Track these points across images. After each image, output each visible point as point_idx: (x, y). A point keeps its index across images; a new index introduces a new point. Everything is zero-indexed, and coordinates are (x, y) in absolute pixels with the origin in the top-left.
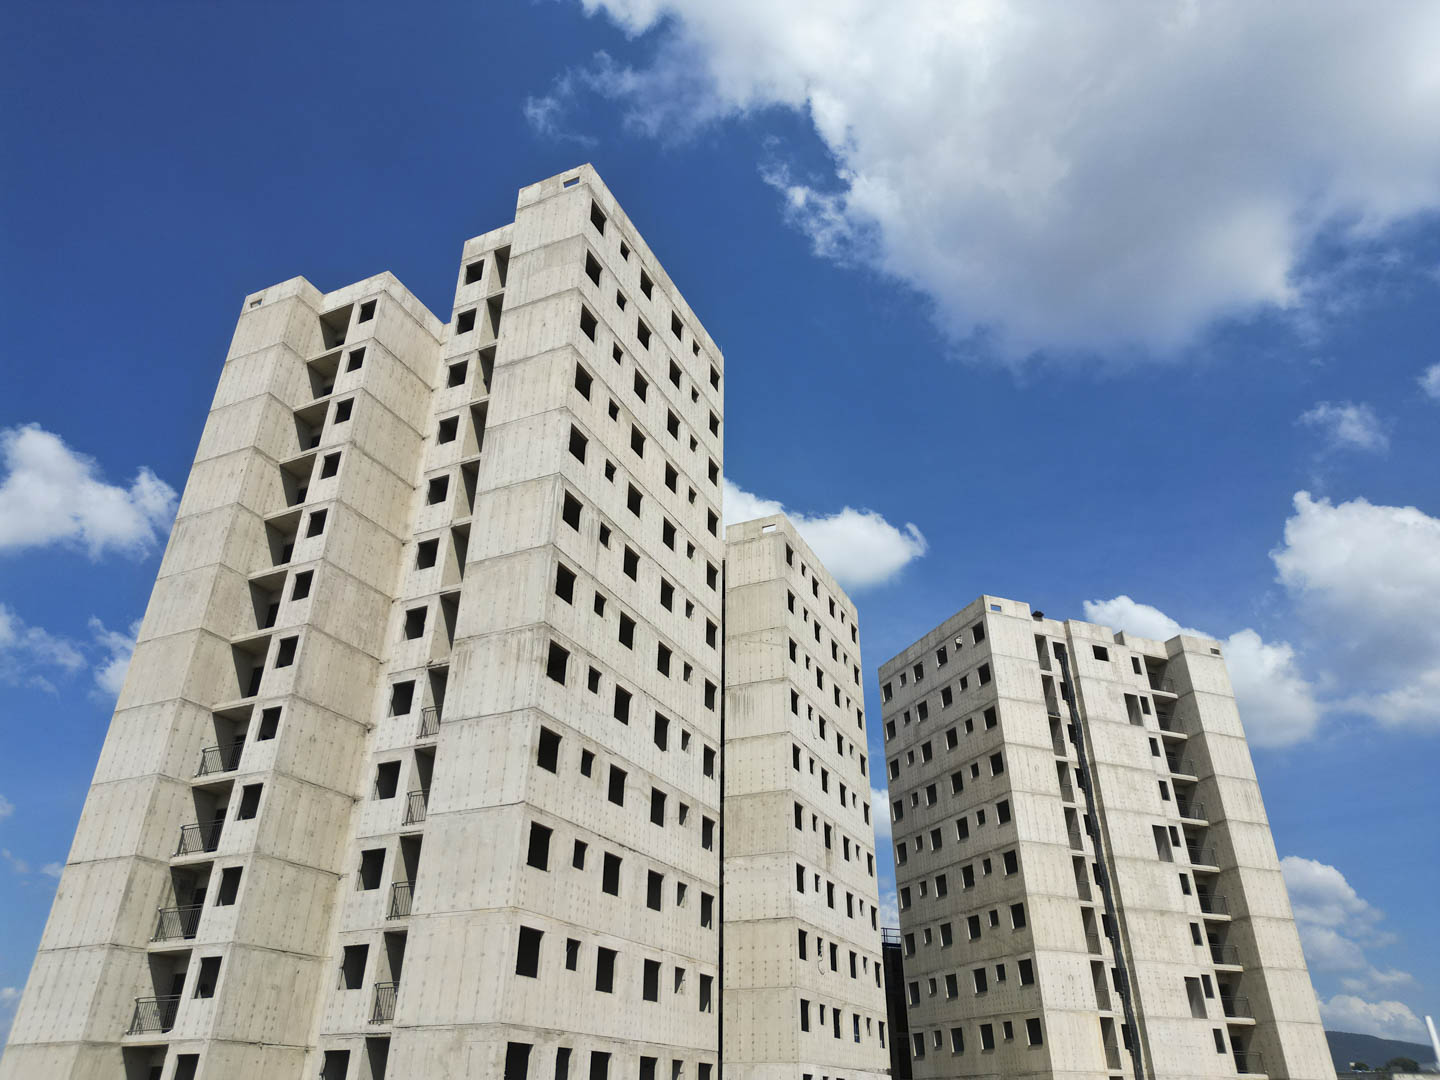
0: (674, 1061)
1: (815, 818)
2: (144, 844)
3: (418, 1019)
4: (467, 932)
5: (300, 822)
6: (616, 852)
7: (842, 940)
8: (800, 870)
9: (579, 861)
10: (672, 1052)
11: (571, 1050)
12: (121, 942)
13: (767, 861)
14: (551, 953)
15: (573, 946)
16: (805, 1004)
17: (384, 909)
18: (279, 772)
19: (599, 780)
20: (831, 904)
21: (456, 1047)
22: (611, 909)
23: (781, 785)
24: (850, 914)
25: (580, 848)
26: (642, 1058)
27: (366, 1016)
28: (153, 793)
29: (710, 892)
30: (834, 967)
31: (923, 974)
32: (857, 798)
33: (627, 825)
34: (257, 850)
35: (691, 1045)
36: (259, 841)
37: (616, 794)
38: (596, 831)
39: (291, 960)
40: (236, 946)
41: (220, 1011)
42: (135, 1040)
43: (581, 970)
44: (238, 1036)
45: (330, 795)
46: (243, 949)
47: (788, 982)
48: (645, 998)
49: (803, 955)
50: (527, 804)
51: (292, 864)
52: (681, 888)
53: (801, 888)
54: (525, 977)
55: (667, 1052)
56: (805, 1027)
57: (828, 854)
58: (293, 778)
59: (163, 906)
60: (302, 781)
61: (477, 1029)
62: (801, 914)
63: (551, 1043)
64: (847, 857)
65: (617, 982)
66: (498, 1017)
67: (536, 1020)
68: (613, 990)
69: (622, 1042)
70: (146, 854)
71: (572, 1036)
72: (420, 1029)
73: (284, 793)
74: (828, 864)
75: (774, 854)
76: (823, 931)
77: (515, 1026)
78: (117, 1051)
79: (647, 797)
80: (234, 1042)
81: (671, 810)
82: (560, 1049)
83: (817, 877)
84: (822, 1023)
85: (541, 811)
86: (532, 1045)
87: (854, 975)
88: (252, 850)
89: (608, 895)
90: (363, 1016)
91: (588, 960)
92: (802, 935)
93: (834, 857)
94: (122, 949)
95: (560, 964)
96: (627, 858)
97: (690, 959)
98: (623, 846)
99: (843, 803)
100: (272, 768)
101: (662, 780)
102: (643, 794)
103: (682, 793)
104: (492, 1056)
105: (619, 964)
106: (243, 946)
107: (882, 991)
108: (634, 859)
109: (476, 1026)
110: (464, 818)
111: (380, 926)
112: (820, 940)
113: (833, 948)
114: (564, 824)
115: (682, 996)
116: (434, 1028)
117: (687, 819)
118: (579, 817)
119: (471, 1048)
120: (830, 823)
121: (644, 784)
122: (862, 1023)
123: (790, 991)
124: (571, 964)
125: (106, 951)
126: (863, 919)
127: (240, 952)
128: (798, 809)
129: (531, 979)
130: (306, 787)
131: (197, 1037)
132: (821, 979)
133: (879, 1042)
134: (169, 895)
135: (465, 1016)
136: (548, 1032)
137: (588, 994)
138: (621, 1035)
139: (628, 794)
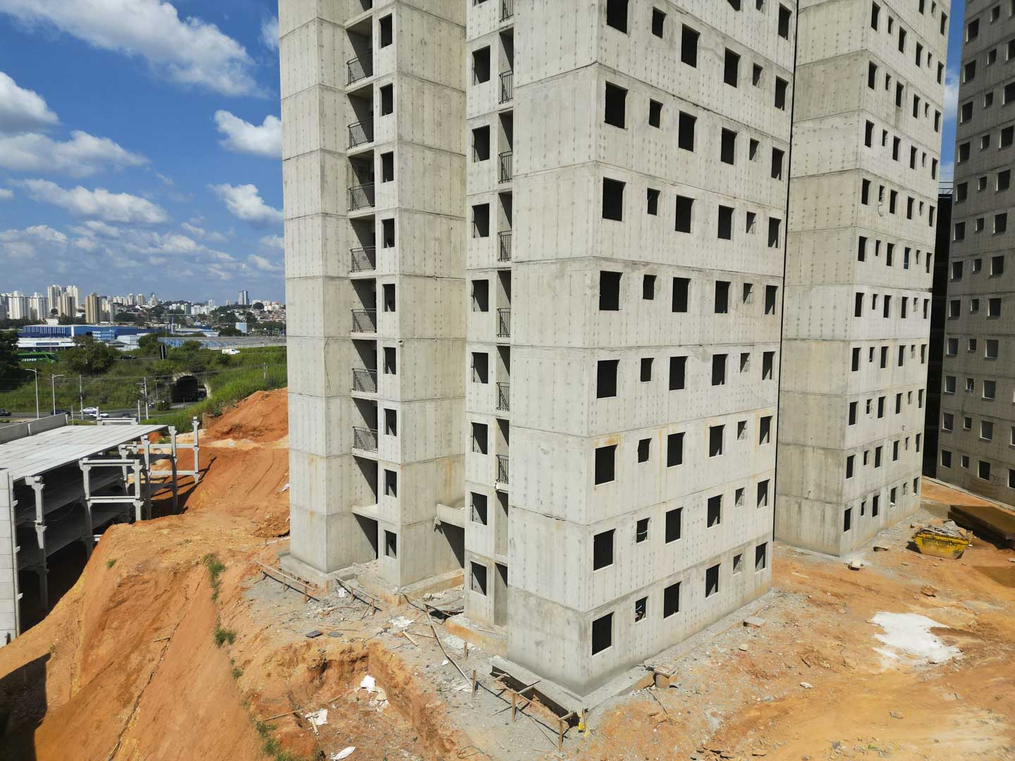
0: (745, 285)
1: (888, 78)
2: (324, 140)
3: (529, 256)
4: (559, 185)
5: (428, 114)
6: (691, 111)
7: (902, 188)
8: (869, 126)
9: (655, 119)
10: (743, 277)
11: (656, 276)
12: (329, 211)
13: (838, 121)
14: (633, 201)
15: (653, 195)
16: (863, 241)
17: (496, 175)
18: (402, 73)
19: (672, 41)
20: (895, 157)
21: (561, 275)
22: (687, 162)
23: (857, 46)
24: (912, 166)
25: (655, 108)
26: (717, 282)
27: (495, 255)
28: (319, 100)
29: (781, 148)
30: (892, 210)
31: (972, 215)
32: (933, 58)
33: (701, 86)
34: (400, 138)
35: (760, 272)
36: (400, 132)
37: (689, 54)
38: (670, 91)
39: (444, 221)
40: (401, 210)
41: (402, 256)
42: (357, 275)
43: (662, 215)
44: (418, 272)
45: (447, 91)
46: (408, 213)
47: (849, 223)
48: (719, 237)
49: (865, 201)
50: (601, 64)
51: (430, 148)
52: (754, 144)
53: (868, 143)
54: (612, 221)
55: (739, 278)
56: (861, 257)
57: (898, 111)
58: (415, 77)
59: (350, 186)
60: (422, 80)
61: (574, 261)
62: (865, 166)
63: (637, 271)
64: (915, 115)
65: (694, 225)
66: (590, 253)
67: (622, 254)
68: (691, 231)
69: (700, 270)
70: (328, 148)
71: (655, 266)
72: (531, 263)
73: (410, 90)
74: (897, 121)
75: (845, 114)
76: (886, 180)
77: (606, 259)
78: (348, 282)
79: (720, 58)
80: (416, 276)
81: (744, 70)
82: (645, 276)
83: (885, 133)
84: (877, 254)
85: (615, 72)
86: (622, 273)
87: (909, 216)
88: (396, 138)
89: (684, 151)
90: (493, 256)
91: (667, 207)
92: (866, 184)
93: (903, 114)
94: (330, 217)
95: (642, 210)
96: (701, 117)
97: (760, 205)
98: (697, 106)
99: (918, 63)
100: (395, 70)
101: (736, 41)
102: (716, 54)
103: (756, 55)
104: (588, 281)
105: (696, 210)
106: (406, 210)
107: (934, 229)
108: (708, 118)
109: (574, 259)
110: (545, 87)
111: (495, 188)
112: (882, 188)
113: (893, 194)
114: (638, 85)
115: (753, 235)
116: (542, 262)
117: (761, 80)
118: (653, 78)
119: (571, 276)
120: (902, 82)
121: (717, 44)
122: (912, 255)
123: (849, 231)
124: (652, 209)
125: (320, 218)
126: (924, 170)
127: (406, 215)
128: (873, 68)
129: (616, 222)
130: (427, 86)
131: (391, 273)
132: (879, 220)
133: (925, 269)
134: (353, 177)
135: (564, 252)
136: (634, 263)
137: (669, 234)
138: (699, 266)
139: (701, 55)
